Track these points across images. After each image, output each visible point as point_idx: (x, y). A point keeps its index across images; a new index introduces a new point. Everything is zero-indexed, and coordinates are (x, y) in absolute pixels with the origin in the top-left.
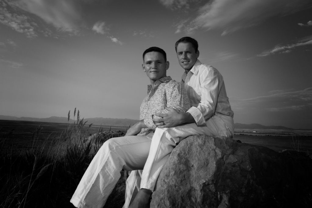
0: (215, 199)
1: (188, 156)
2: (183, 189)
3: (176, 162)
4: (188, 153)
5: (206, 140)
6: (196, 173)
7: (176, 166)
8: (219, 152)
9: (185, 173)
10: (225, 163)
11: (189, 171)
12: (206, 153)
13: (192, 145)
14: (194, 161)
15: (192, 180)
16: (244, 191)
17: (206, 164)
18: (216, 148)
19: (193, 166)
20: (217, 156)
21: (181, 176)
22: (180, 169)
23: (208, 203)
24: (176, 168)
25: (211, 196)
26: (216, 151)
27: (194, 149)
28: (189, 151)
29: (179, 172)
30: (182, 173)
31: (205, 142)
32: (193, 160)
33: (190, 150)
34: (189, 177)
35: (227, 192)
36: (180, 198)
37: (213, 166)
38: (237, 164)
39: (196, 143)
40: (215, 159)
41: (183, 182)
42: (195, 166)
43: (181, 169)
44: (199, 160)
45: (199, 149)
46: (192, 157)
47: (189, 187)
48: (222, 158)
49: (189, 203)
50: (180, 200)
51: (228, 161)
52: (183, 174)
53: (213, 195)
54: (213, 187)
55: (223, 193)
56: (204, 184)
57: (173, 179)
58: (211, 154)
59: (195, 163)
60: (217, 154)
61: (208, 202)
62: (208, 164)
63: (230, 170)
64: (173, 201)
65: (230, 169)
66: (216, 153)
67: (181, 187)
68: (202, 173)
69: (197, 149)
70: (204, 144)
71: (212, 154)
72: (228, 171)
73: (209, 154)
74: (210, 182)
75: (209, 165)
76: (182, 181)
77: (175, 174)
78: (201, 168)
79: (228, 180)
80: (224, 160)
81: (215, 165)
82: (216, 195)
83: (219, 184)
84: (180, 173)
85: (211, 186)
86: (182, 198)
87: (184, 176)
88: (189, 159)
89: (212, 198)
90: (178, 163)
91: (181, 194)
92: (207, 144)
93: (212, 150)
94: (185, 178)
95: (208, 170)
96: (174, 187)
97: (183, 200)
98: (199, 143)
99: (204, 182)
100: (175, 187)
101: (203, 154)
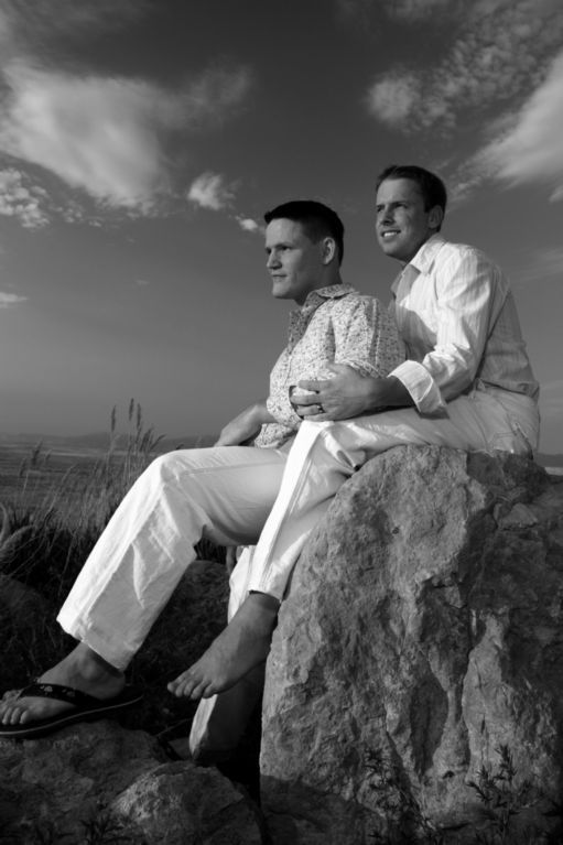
0: (461, 630)
1: (383, 501)
2: (365, 597)
3: (347, 518)
4: (386, 493)
5: (442, 458)
6: (404, 551)
7: (346, 529)
8: (479, 493)
9: (373, 548)
10: (497, 526)
11: (384, 544)
12: (440, 495)
13: (398, 470)
14: (403, 516)
15: (392, 570)
16: (555, 612)
17: (438, 525)
18: (470, 481)
19: (397, 531)
20: (473, 503)
21: (360, 557)
22: (356, 538)
23: (438, 640)
24: (344, 534)
25: (449, 620)
26: (471, 489)
27: (404, 483)
28: (387, 486)
29: (353, 547)
30: (364, 549)
31: (437, 463)
32: (398, 512)
33: (391, 484)
34: (383, 563)
35: (500, 612)
36: (355, 621)
37: (457, 532)
38: (536, 533)
39: (410, 466)
40: (465, 511)
41: (367, 575)
42: (405, 531)
43: (362, 538)
44: (416, 513)
45: (418, 482)
46: (397, 504)
47: (381, 590)
48: (490, 510)
49: (382, 635)
50: (354, 627)
51: (506, 521)
52: (366, 553)
53: (456, 619)
54: (457, 595)
55: (486, 613)
56: (428, 583)
57: (337, 567)
58: (455, 499)
59: (402, 522)
60: (474, 499)
61: (438, 636)
62: (443, 526)
63: (513, 549)
64: (333, 628)
65: (513, 545)
66: (468, 494)
67: (360, 590)
68: (422, 552)
69: (414, 482)
70: (435, 468)
71: (458, 496)
72: (508, 551)
73: (448, 496)
74: (447, 580)
75: (446, 527)
76: (361, 573)
77: (341, 552)
78: (422, 536)
79: (507, 578)
80: (496, 515)
81: (463, 531)
82: (465, 617)
83: (474, 587)
84: (357, 549)
85: (451, 589)
86: (360, 620)
87: (370, 558)
88: (387, 511)
89: (454, 625)
90: (354, 520)
91: (357, 610)
92: (444, 467)
93: (458, 486)
94: (370, 563)
95: (442, 544)
96: (338, 589)
97: (363, 627)
98: (419, 465)
99: (428, 576)
100: (342, 589)
101: (428, 496)
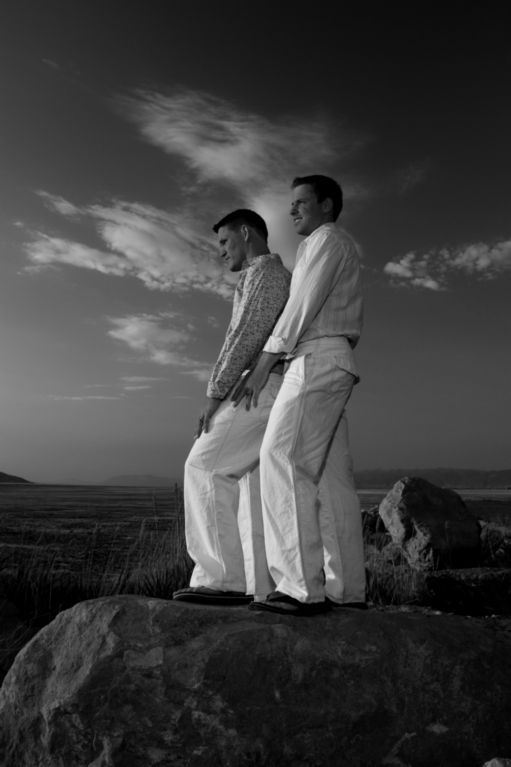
0: (84, 746)
1: (54, 646)
2: (28, 715)
4: (56, 639)
5: (99, 614)
6: (53, 685)
8: (111, 642)
9: (36, 681)
10: (125, 667)
11: (45, 678)
12: (84, 643)
13: (68, 622)
14: (60, 658)
15: (44, 698)
16: (168, 737)
17: (77, 666)
18: (108, 633)
19: (54, 669)
20: (105, 650)
21: (26, 687)
22: (26, 673)
23: (63, 753)
25: (75, 738)
26: (107, 639)
27: (69, 633)
28: (59, 634)
29: (23, 680)
30: (30, 682)
32: (58, 654)
33: (61, 632)
34: (40, 692)
35: (116, 734)
36: (17, 734)
38: (158, 672)
39: (77, 619)
40: (94, 657)
41: (29, 700)
42: (58, 669)
43: (29, 673)
44: (67, 656)
45: (76, 633)
46: (60, 648)
47: (35, 714)
48: (119, 655)
49: (32, 746)
50: (15, 737)
52: (32, 684)
53: (82, 737)
54: (79, 720)
55: (104, 734)
56: (57, 710)
58: (93, 646)
59: (58, 662)
60: (106, 647)
61: (63, 750)
62: (79, 667)
63: (136, 685)
64: (4, 737)
65: (137, 682)
66: (104, 642)
67: (25, 710)
68: (61, 686)
69: (74, 633)
70: (91, 621)
71: (95, 646)
72: (132, 687)
73: (89, 645)
74: (70, 709)
75: (82, 669)
76: (26, 698)
78: (64, 674)
79: (128, 708)
80: (125, 658)
81: (88, 672)
82: (89, 737)
83: (97, 714)
84: (25, 681)
85: (74, 716)
86: (21, 733)
87: (33, 688)
89: (78, 742)
90: (26, 660)
91: (19, 725)
92: (97, 622)
93: (99, 637)
94: (32, 692)
95: (73, 681)
96: (13, 709)
97: (22, 738)
98: (81, 619)
100: (16, 708)
101: (78, 643)
